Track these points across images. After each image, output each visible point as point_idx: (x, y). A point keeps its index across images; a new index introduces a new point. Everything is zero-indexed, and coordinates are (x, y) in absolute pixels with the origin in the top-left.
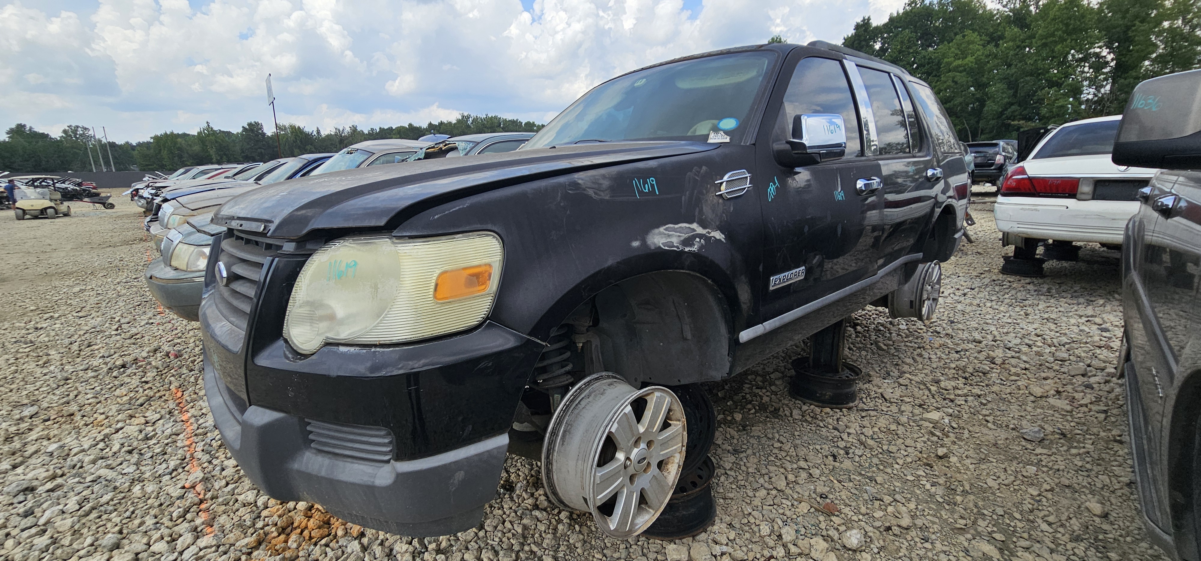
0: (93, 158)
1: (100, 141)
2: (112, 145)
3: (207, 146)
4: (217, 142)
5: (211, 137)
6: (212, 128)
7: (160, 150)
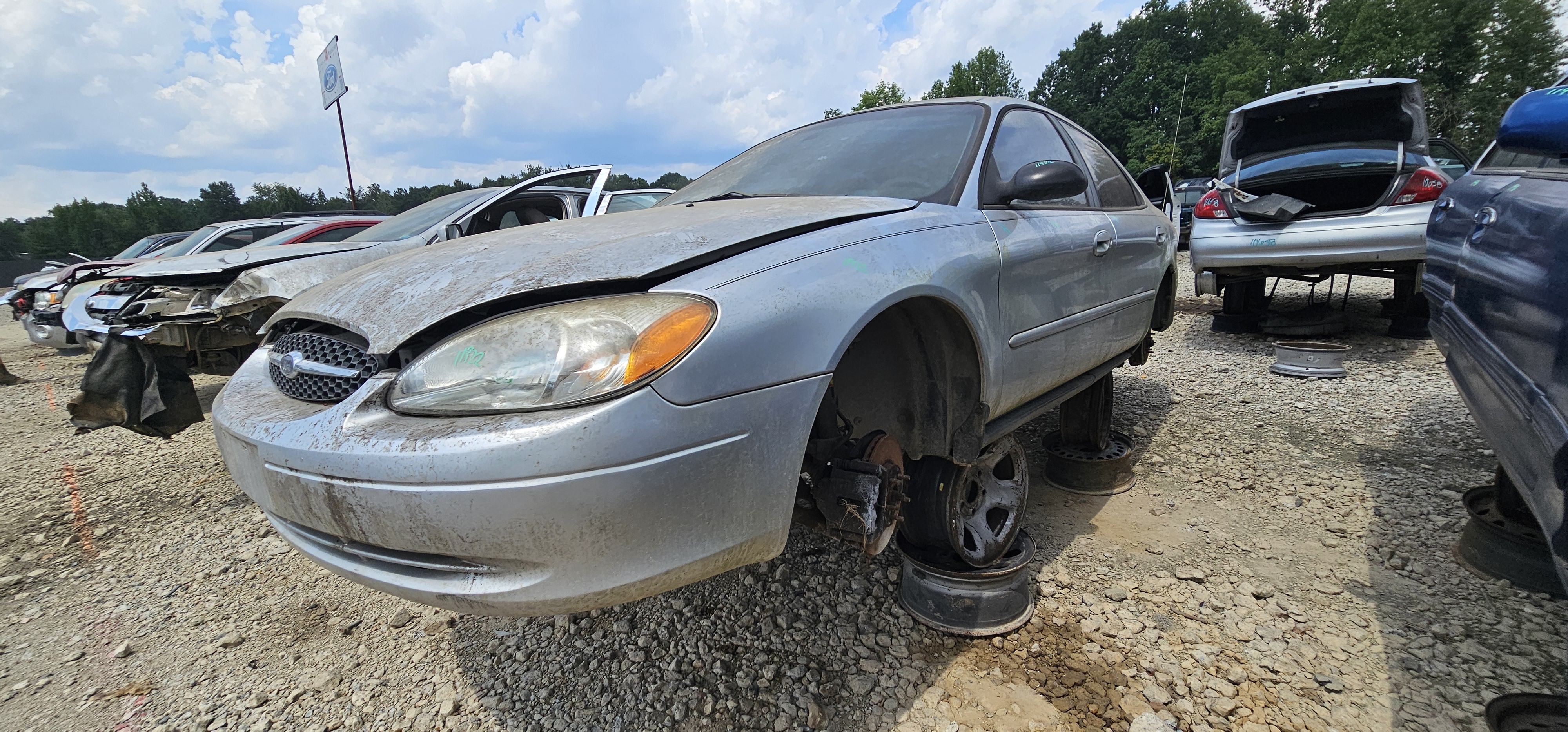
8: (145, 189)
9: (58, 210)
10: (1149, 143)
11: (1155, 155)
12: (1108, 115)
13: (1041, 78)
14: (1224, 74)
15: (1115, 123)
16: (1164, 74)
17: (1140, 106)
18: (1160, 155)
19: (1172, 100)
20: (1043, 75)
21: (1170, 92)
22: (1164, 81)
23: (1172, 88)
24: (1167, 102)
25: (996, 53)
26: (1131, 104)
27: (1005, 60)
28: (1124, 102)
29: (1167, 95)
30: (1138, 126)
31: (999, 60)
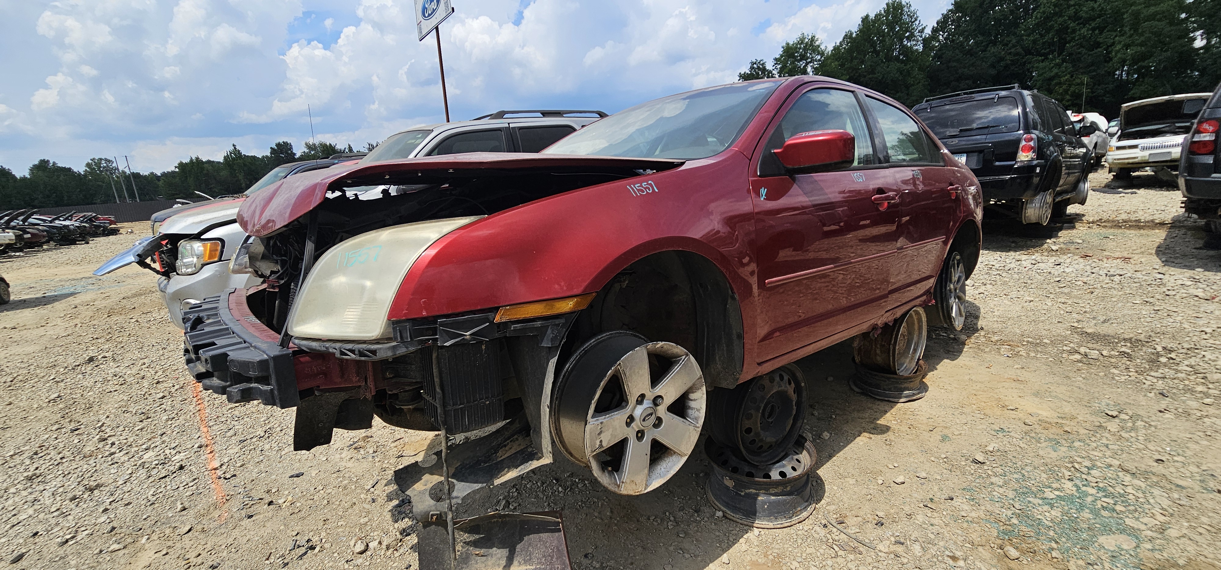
0: (117, 190)
1: (124, 172)
2: (136, 176)
3: (235, 170)
4: (245, 165)
5: (239, 161)
6: (239, 151)
7: (187, 177)
8: (235, 148)
9: (181, 166)
10: (1057, 76)
11: (1064, 87)
12: (1010, 53)
13: (936, 25)
14: (1140, 7)
15: (1018, 60)
16: (1072, 11)
17: (1044, 43)
18: (1070, 85)
19: (1080, 35)
20: (938, 23)
21: (1078, 28)
22: (1070, 18)
23: (1078, 24)
24: (1073, 38)
25: (903, 3)
26: (1034, 42)
27: (912, 9)
28: (1028, 41)
29: (1074, 31)
30: (1043, 61)
31: (906, 9)
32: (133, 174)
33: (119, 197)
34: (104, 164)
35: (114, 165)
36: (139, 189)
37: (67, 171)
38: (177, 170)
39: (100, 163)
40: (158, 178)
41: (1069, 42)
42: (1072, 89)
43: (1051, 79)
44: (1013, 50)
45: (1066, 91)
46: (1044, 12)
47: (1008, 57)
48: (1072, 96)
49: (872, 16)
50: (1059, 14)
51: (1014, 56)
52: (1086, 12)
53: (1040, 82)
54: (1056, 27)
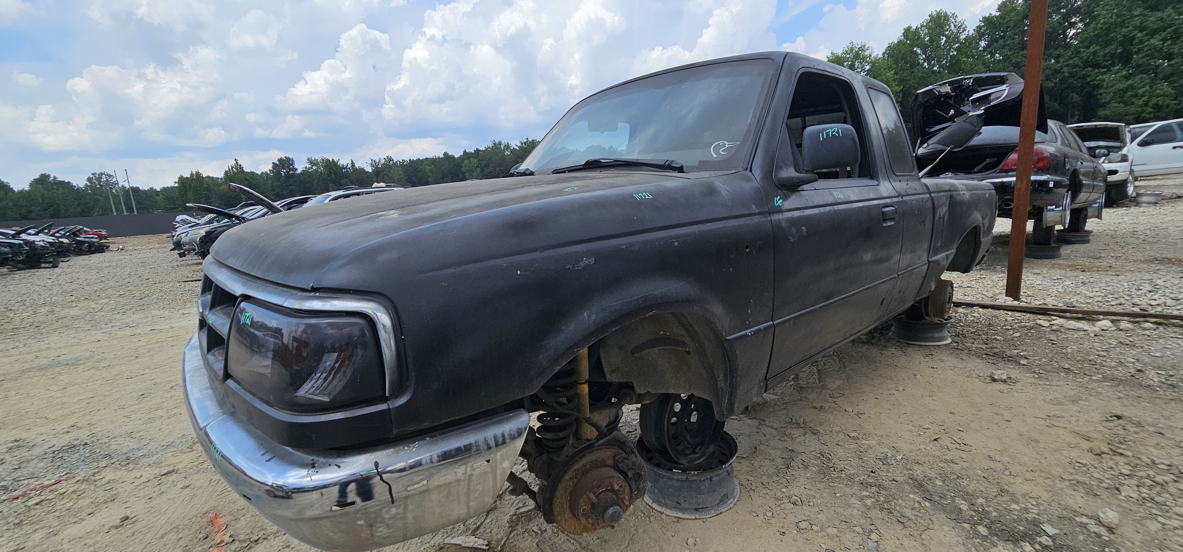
32: (132, 188)
33: (117, 210)
34: (104, 179)
35: (114, 180)
36: (138, 203)
37: (67, 185)
38: (177, 185)
39: (101, 178)
40: (157, 193)
41: (1137, 53)
42: (1154, 100)
43: (1125, 91)
44: (1071, 62)
45: (1146, 104)
46: (1104, 24)
47: (1065, 69)
48: (1153, 108)
49: (914, 27)
50: (1122, 24)
51: (1073, 68)
52: (1154, 22)
53: (1111, 94)
54: (1120, 38)
